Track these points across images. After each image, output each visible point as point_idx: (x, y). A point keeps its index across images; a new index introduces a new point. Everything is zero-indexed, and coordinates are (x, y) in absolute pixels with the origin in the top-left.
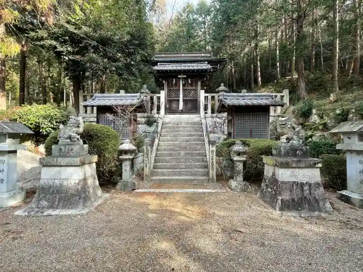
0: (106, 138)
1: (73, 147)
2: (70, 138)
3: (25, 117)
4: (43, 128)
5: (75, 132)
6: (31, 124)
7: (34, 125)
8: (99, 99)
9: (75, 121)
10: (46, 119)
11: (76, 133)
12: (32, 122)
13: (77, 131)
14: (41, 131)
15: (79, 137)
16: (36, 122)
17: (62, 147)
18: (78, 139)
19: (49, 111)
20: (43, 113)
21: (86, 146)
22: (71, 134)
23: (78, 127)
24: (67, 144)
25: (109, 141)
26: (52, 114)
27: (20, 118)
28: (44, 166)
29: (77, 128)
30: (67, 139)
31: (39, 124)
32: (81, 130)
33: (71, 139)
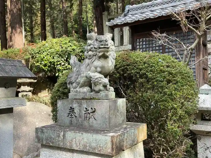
0: (169, 82)
1: (96, 105)
2: (89, 83)
3: (38, 55)
4: (59, 70)
5: (99, 69)
6: (45, 65)
7: (49, 66)
8: (134, 12)
9: (96, 45)
10: (62, 57)
11: (100, 73)
12: (46, 62)
13: (102, 67)
14: (57, 75)
15: (106, 81)
16: (50, 62)
17: (75, 106)
18: (105, 86)
19: (65, 46)
20: (58, 48)
21: (122, 102)
22: (92, 74)
23: (105, 57)
24: (83, 99)
25: (176, 89)
26: (69, 49)
27: (33, 57)
28: (43, 146)
29: (102, 60)
30: (83, 86)
31: (54, 64)
32: (110, 64)
33: (91, 87)
